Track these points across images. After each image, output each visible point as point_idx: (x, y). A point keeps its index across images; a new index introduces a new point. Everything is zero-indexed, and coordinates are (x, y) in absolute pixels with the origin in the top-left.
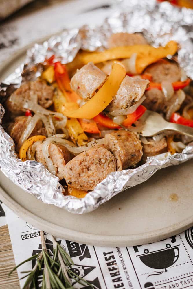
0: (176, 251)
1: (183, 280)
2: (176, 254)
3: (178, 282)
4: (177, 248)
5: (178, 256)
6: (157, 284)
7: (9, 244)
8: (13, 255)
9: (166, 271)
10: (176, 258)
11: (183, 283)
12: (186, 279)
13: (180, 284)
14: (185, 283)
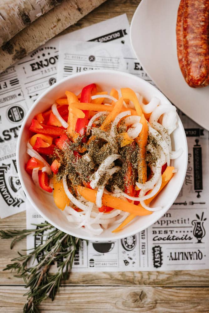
0: (113, 245)
1: (110, 262)
2: (112, 246)
3: (108, 263)
4: (114, 243)
5: (113, 248)
6: (96, 261)
7: (25, 218)
8: (26, 225)
9: (104, 255)
10: (111, 249)
11: (110, 264)
12: (112, 263)
13: (108, 264)
14: (111, 264)
